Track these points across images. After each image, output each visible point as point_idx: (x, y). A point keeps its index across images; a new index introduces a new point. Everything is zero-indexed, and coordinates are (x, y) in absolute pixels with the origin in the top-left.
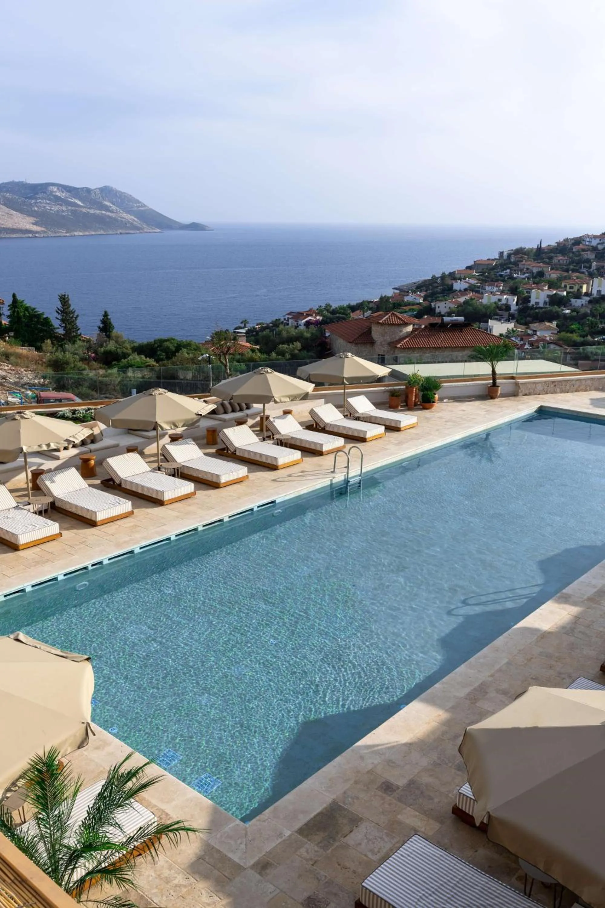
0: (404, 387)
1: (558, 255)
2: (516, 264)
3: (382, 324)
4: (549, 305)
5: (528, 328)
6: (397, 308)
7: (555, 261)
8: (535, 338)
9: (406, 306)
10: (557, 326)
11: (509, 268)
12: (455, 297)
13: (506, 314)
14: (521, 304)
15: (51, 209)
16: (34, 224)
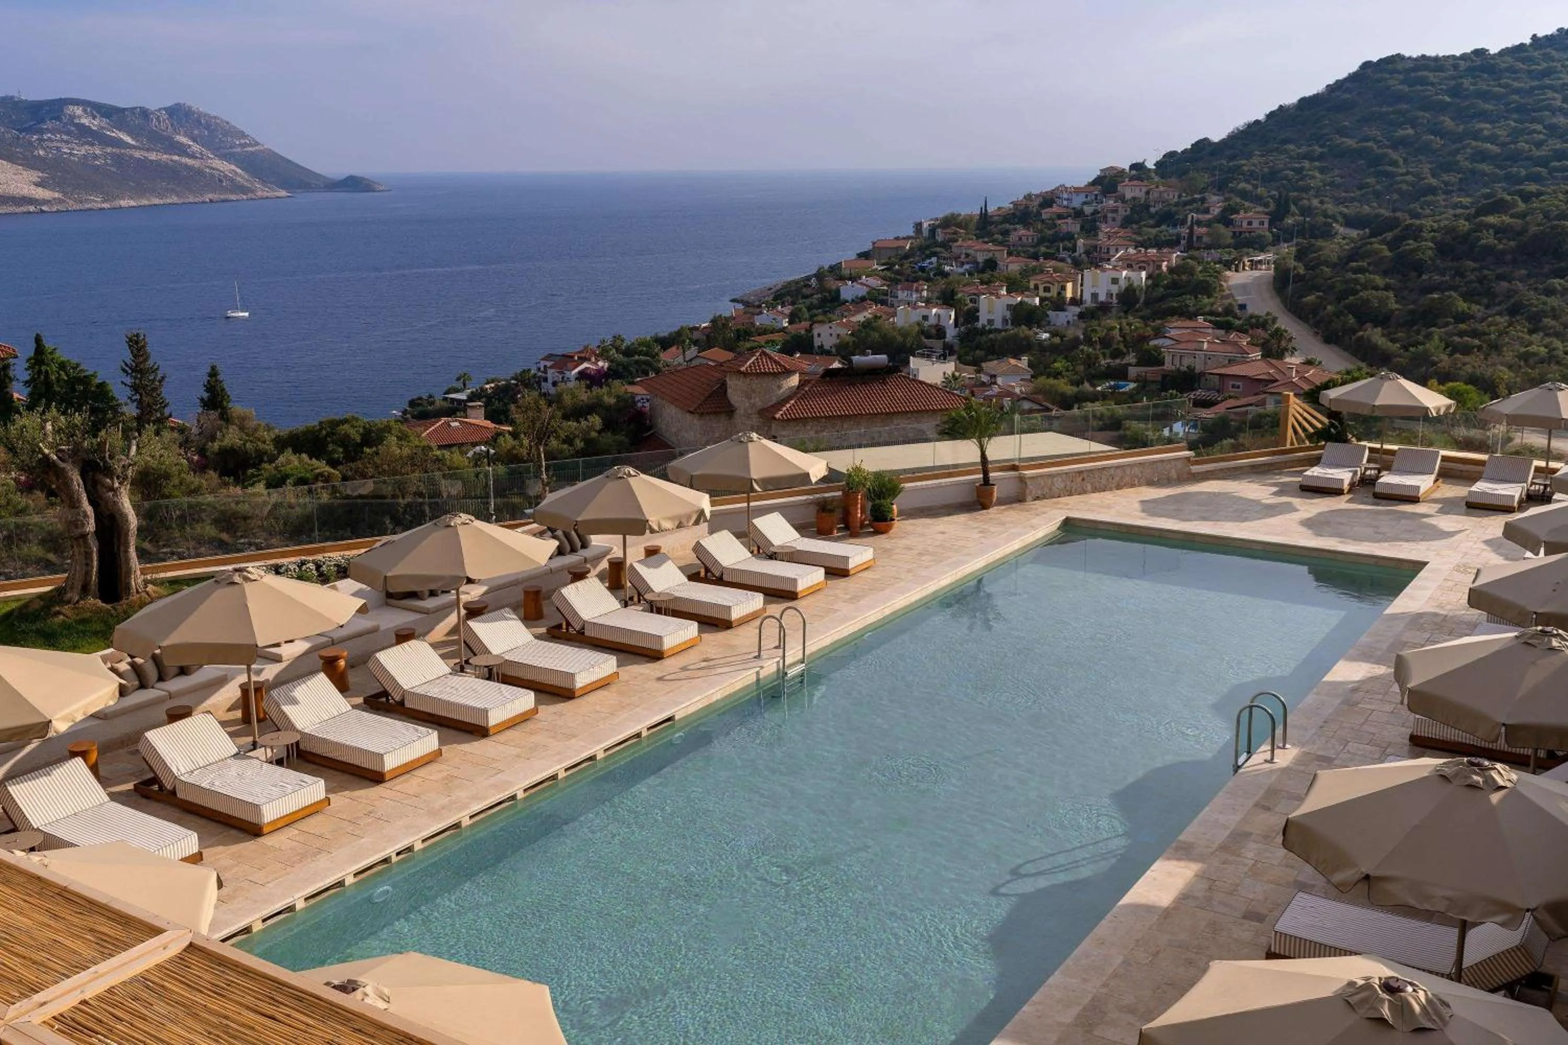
0: (840, 493)
1: (1018, 226)
2: (946, 245)
3: (745, 374)
4: (1012, 324)
5: (979, 371)
6: (745, 340)
7: (1013, 238)
8: (996, 389)
9: (759, 335)
10: (1030, 365)
11: (935, 254)
12: (846, 314)
13: (937, 344)
14: (963, 325)
15: (71, 154)
16: (37, 185)
